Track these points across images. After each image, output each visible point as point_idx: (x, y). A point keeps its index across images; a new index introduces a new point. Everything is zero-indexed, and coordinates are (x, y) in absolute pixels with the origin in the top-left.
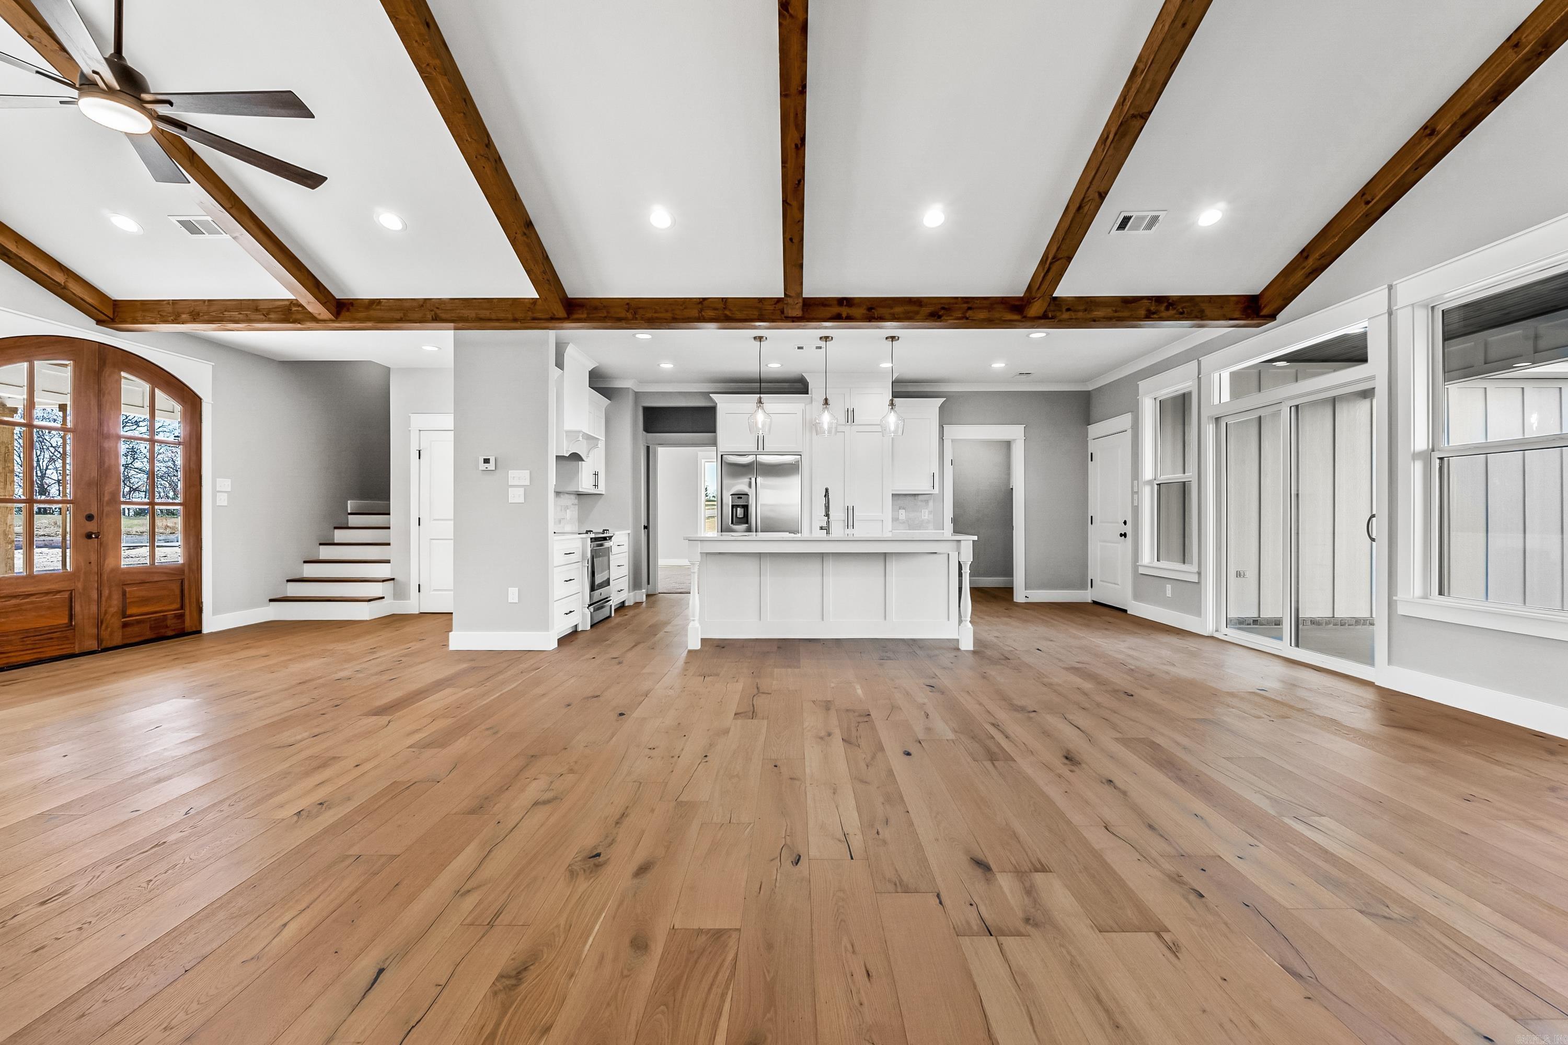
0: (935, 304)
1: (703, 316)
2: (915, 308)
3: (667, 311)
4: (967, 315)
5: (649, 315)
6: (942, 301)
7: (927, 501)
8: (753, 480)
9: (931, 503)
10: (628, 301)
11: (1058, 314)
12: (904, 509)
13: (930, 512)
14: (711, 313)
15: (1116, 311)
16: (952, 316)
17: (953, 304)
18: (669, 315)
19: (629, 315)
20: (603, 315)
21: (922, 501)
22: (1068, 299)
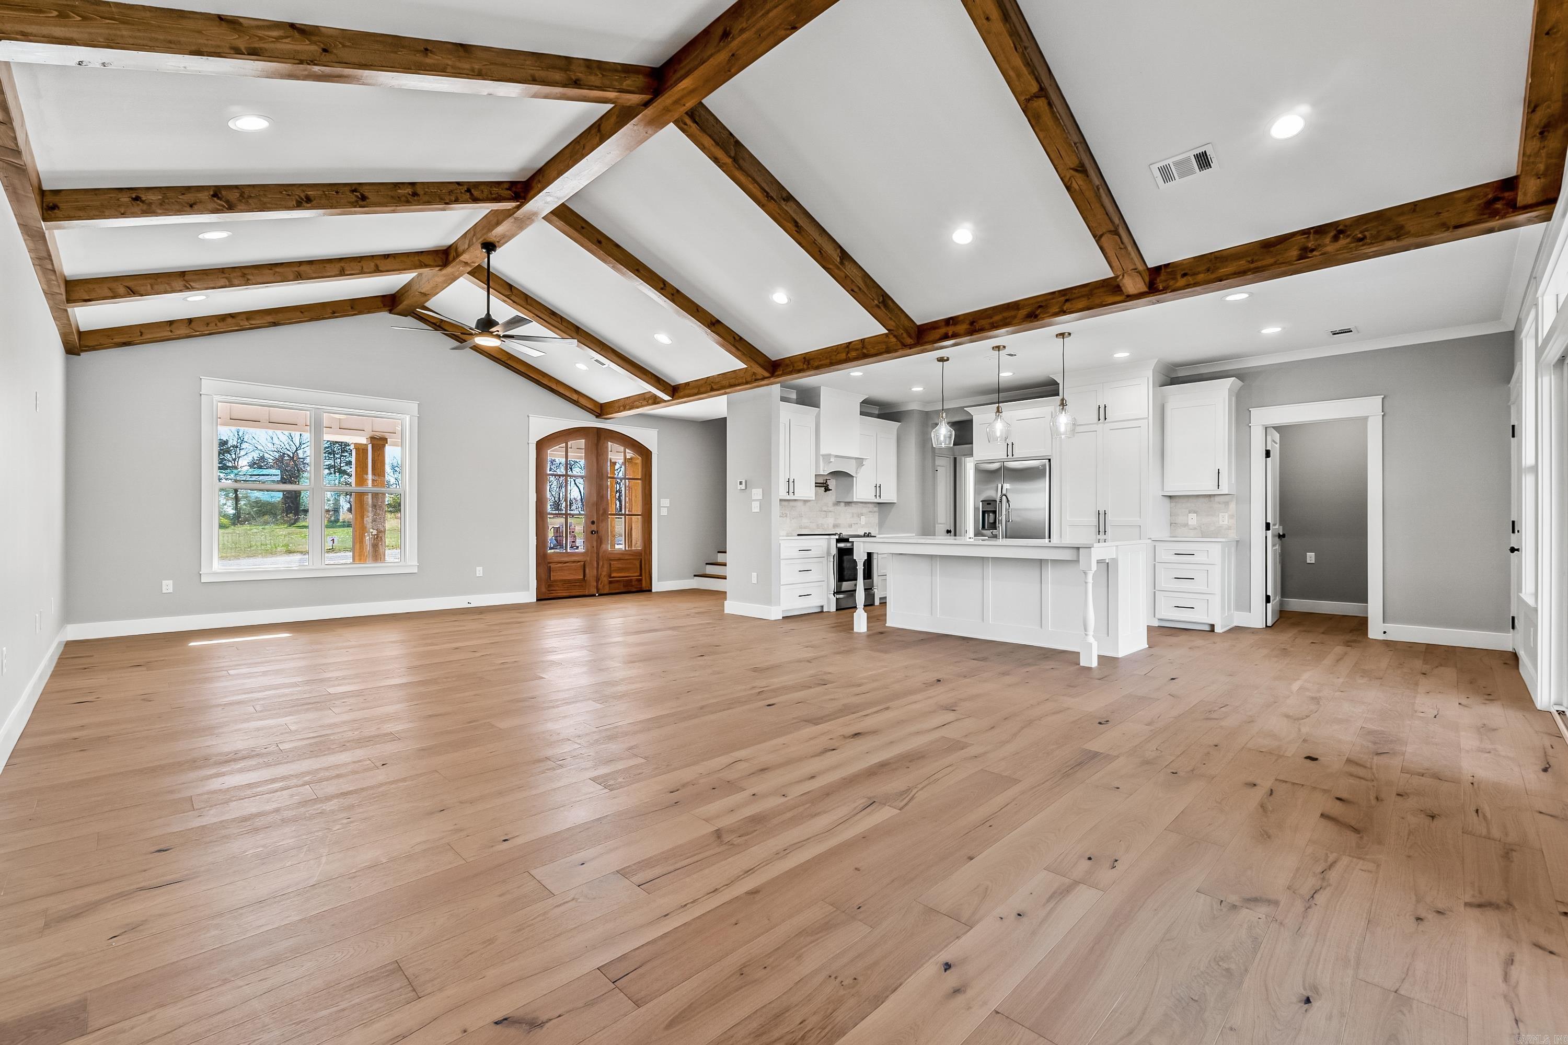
0: (1032, 304)
1: (849, 357)
2: (1012, 313)
3: (827, 358)
4: (1065, 308)
5: (816, 364)
6: (1039, 300)
7: (1227, 504)
8: (1000, 486)
9: (1233, 506)
10: (804, 355)
11: (1171, 283)
12: (1195, 512)
13: (1231, 517)
14: (853, 354)
15: (1252, 262)
16: (1048, 313)
17: (1050, 300)
18: (828, 361)
19: (805, 367)
20: (791, 370)
21: (1219, 503)
22: (1185, 262)
